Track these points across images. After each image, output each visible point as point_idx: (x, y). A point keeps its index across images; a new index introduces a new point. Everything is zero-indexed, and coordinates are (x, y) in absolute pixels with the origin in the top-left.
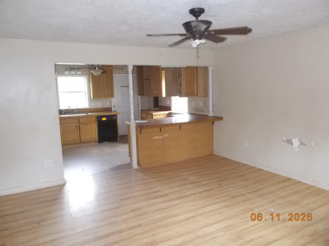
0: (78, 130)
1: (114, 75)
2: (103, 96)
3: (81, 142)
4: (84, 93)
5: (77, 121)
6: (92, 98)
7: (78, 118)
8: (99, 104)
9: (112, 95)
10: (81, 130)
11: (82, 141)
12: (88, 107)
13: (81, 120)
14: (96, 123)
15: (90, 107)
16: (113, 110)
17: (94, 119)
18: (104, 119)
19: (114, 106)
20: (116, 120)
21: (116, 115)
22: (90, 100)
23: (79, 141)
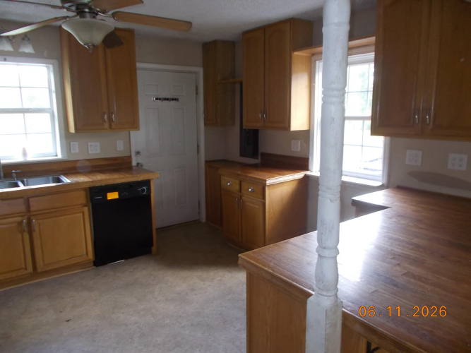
0: (27, 236)
1: (139, 65)
2: (106, 125)
3: (36, 273)
4: (47, 116)
5: (23, 208)
6: (72, 130)
7: (27, 196)
8: (95, 148)
9: (134, 125)
10: (36, 235)
11: (39, 270)
12: (60, 156)
13: (35, 204)
14: (86, 209)
15: (66, 158)
16: (134, 163)
17: (82, 198)
18: (113, 196)
19: (138, 153)
20: (148, 197)
21: (147, 183)
22: (66, 136)
23: (30, 269)
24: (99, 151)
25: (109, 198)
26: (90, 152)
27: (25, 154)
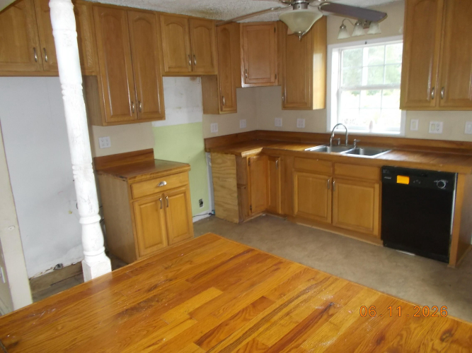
5: (330, 170)
7: (333, 162)
8: (437, 128)
14: (377, 186)
18: (403, 180)
24: (441, 131)
25: (398, 182)
26: (430, 131)
27: (371, 126)
